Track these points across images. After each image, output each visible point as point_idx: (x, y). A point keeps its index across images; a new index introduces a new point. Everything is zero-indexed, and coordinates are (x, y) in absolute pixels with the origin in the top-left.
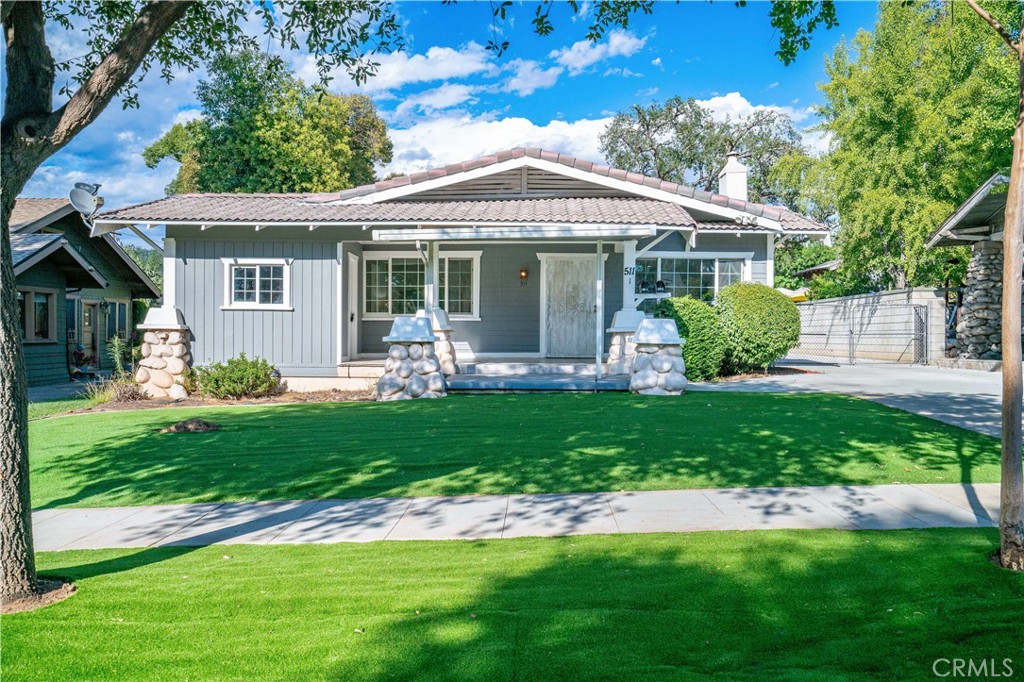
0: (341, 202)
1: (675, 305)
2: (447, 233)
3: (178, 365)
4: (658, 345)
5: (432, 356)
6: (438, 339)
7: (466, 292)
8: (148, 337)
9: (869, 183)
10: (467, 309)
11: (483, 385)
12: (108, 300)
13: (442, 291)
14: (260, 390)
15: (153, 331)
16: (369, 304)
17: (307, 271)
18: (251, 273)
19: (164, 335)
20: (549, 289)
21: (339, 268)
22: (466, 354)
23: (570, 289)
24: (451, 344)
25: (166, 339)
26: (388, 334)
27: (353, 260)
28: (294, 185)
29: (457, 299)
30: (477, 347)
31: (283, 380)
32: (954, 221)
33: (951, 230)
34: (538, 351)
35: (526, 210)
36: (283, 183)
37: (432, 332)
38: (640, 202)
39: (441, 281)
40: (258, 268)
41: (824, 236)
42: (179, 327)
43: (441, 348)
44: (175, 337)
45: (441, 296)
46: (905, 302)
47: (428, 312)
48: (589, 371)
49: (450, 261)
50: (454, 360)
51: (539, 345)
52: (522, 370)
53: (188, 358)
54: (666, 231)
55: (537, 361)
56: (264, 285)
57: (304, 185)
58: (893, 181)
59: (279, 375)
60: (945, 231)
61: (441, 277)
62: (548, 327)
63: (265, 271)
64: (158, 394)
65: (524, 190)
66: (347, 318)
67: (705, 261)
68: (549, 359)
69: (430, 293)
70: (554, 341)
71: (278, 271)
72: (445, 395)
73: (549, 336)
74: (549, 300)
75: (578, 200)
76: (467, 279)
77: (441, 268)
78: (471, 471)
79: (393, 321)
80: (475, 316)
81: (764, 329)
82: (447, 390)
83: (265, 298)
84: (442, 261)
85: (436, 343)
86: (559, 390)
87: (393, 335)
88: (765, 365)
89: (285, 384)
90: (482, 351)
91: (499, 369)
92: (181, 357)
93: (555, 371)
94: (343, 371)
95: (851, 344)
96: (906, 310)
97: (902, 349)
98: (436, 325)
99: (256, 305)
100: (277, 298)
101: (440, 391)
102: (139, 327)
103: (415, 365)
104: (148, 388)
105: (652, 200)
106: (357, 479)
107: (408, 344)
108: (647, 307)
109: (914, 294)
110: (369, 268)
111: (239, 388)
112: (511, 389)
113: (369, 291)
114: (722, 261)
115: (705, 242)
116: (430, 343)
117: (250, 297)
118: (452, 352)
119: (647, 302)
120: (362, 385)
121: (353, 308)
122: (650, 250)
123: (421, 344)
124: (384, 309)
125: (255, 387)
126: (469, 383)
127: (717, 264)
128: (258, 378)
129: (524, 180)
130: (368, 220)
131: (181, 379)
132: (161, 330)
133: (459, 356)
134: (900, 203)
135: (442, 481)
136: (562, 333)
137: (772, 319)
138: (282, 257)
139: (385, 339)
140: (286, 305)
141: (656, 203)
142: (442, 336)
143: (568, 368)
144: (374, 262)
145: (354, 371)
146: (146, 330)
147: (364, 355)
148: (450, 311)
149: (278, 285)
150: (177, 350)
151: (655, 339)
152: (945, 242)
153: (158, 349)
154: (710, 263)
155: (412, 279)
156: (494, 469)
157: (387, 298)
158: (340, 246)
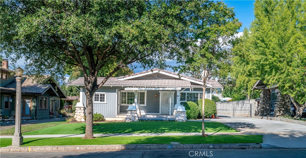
0: (116, 80)
1: (188, 103)
2: (140, 89)
3: (83, 115)
4: (181, 112)
5: (136, 113)
6: (137, 110)
7: (143, 100)
8: (77, 108)
9: (240, 74)
10: (143, 103)
11: (147, 119)
12: (56, 99)
13: (138, 99)
14: (101, 120)
15: (78, 107)
16: (122, 102)
17: (110, 95)
18: (98, 95)
19: (80, 108)
20: (162, 99)
21: (117, 94)
22: (143, 113)
23: (166, 99)
24: (140, 111)
25: (80, 109)
26: (127, 109)
27: (119, 93)
28: (104, 73)
29: (142, 101)
30: (146, 112)
31: (104, 118)
32: (256, 84)
33: (256, 86)
34: (159, 113)
35: (156, 83)
36: (101, 73)
37: (136, 108)
38: (182, 81)
39: (138, 97)
40: (99, 94)
41: (222, 89)
42: (83, 107)
43: (138, 112)
44: (82, 109)
45: (138, 100)
46: (249, 103)
47: (136, 104)
48: (169, 117)
49: (140, 93)
50: (140, 114)
51: (159, 112)
52: (155, 116)
53: (85, 113)
54: (185, 88)
55: (159, 115)
56: (101, 98)
57: (106, 73)
58: (245, 74)
59: (104, 117)
60: (255, 87)
61: (138, 96)
62: (161, 107)
63: (101, 95)
64: (79, 120)
65: (157, 77)
66: (118, 105)
67: (196, 93)
68: (161, 114)
69: (136, 100)
70: (163, 111)
71: (104, 95)
72: (139, 121)
73: (162, 109)
74: (162, 102)
75: (168, 80)
76: (144, 97)
77: (138, 94)
78: (144, 130)
79: (128, 106)
80: (145, 105)
81: (207, 109)
82: (139, 120)
83: (101, 101)
84: (138, 92)
85: (137, 111)
86: (162, 120)
87: (129, 109)
88: (208, 116)
89: (105, 119)
90: (147, 113)
91: (151, 116)
92: (83, 113)
93: (162, 117)
94: (117, 116)
95: (234, 112)
96: (248, 105)
97: (248, 114)
98: (137, 107)
99: (99, 102)
100: (103, 101)
101: (138, 120)
102: (75, 106)
103: (133, 115)
104: (77, 119)
105: (184, 80)
106: (126, 131)
107: (132, 111)
108: (181, 104)
109: (250, 101)
110: (122, 94)
111: (96, 119)
112: (152, 120)
113: (122, 99)
114: (200, 93)
115: (195, 89)
116: (136, 111)
117: (98, 100)
118: (140, 113)
119: (181, 103)
120: (121, 119)
121: (119, 103)
122: (184, 91)
123: (134, 111)
124: (125, 103)
125: (99, 119)
126: (144, 119)
127: (199, 94)
128: (100, 117)
129: (157, 75)
130: (123, 85)
131: (84, 117)
132: (79, 107)
133: (142, 114)
134: (247, 79)
135: (139, 132)
136: (164, 109)
137: (209, 107)
138: (105, 92)
139: (127, 110)
140: (105, 102)
141: (185, 81)
142: (138, 109)
143: (165, 116)
144: (123, 93)
145: (119, 116)
146: (76, 107)
147: (121, 113)
148: (140, 104)
149: (104, 98)
150: (83, 111)
151: (181, 110)
152: (255, 89)
153: (79, 111)
154: (197, 94)
155: (131, 96)
156: (147, 130)
157: (126, 101)
158: (117, 90)
